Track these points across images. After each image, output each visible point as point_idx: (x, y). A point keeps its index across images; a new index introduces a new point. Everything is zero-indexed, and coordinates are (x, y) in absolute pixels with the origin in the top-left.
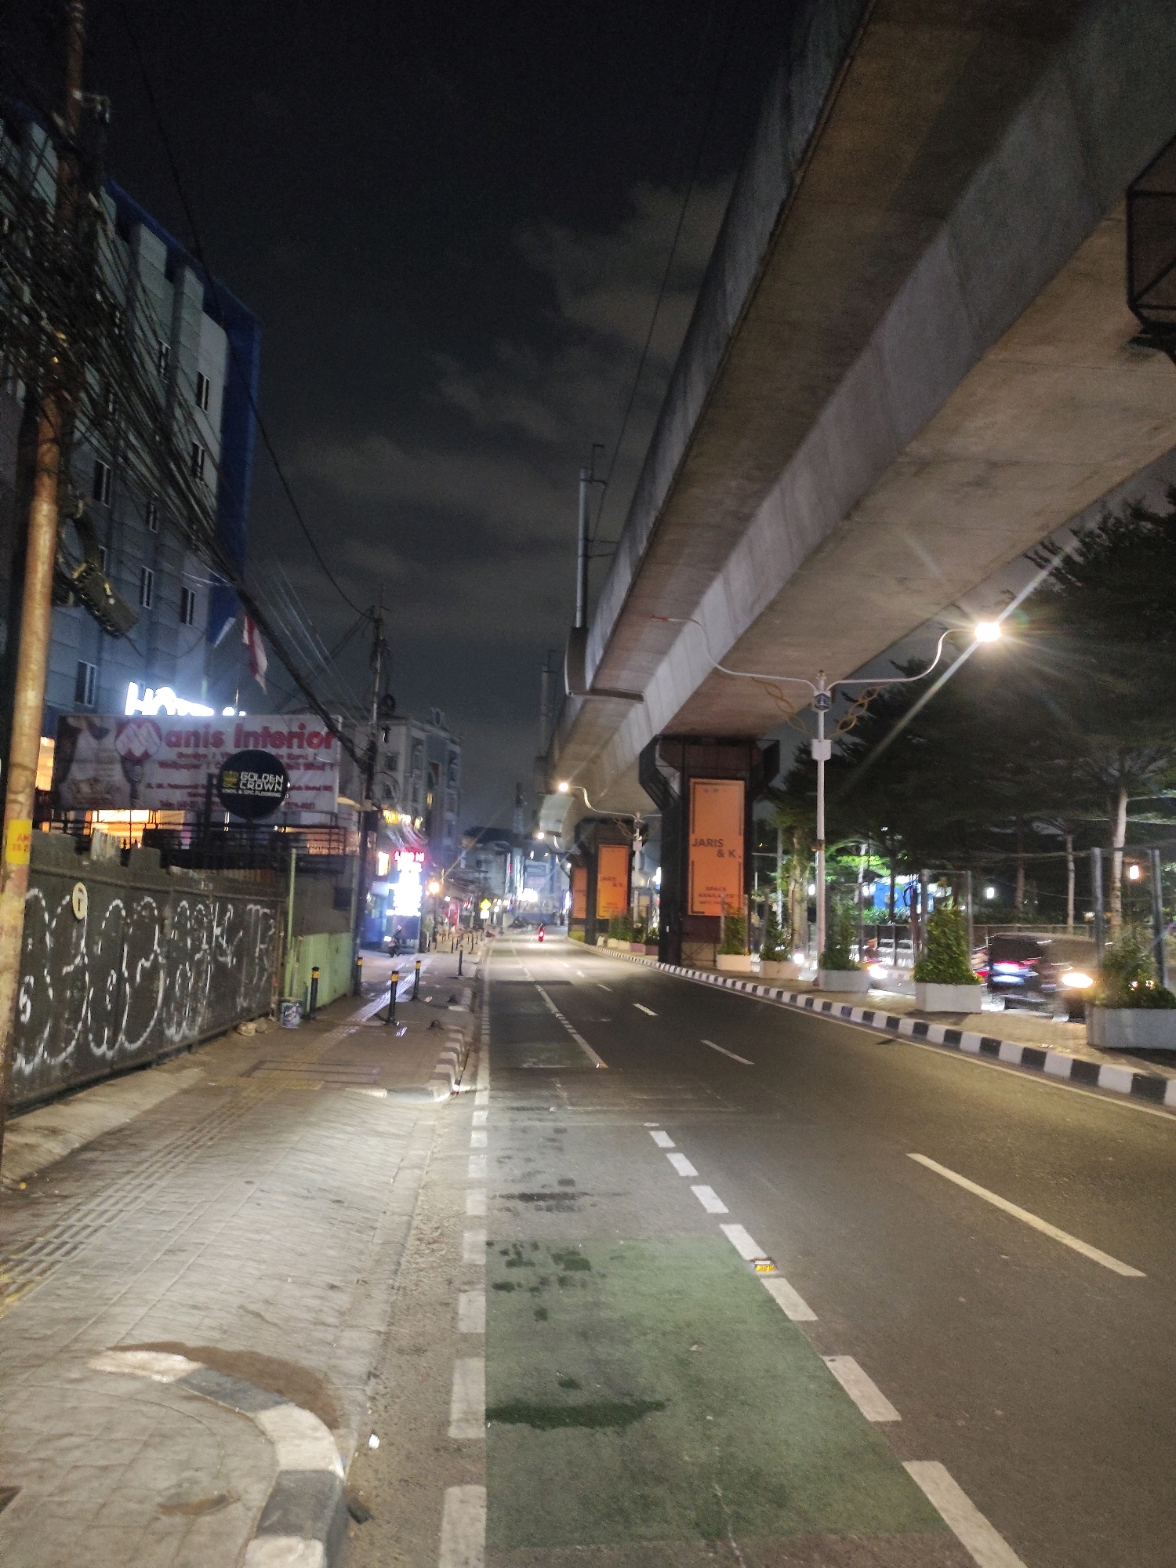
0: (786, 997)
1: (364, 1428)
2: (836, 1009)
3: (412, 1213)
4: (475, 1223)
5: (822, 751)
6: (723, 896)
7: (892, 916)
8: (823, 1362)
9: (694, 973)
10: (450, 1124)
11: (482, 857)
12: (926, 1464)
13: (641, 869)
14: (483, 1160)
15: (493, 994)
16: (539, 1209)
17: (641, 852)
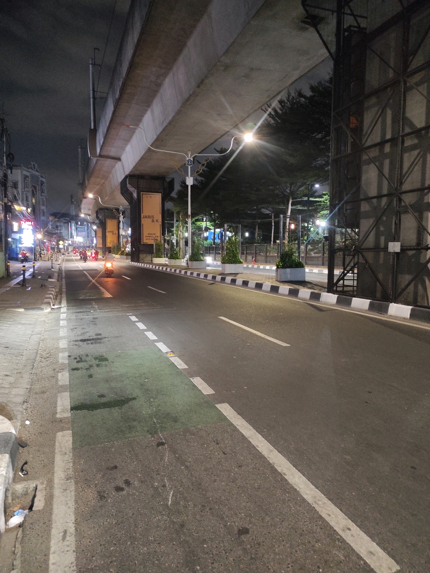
0: (178, 271)
1: (23, 419)
2: (195, 274)
3: (38, 349)
4: (63, 350)
5: (190, 181)
6: (154, 236)
7: (214, 243)
8: (190, 379)
9: (144, 265)
10: (51, 319)
11: (58, 224)
12: (223, 404)
13: (123, 228)
14: (65, 330)
15: (66, 275)
16: (88, 344)
17: (122, 221)
